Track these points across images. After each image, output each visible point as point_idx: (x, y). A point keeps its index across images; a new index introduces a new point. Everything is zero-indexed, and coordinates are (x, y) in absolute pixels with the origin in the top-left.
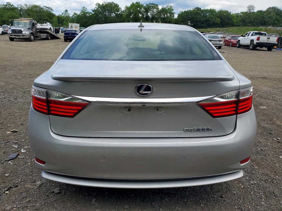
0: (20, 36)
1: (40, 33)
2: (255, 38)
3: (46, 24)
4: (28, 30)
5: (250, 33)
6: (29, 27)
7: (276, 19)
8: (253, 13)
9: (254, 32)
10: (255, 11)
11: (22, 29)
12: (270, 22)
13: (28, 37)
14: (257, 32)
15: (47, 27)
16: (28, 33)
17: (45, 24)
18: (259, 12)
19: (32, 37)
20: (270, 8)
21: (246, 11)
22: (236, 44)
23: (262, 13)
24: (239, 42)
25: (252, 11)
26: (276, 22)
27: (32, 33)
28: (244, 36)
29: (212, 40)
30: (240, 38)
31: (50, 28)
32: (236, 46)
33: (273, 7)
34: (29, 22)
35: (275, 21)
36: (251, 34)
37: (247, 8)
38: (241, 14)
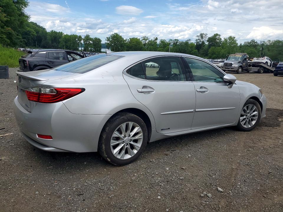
0: (229, 68)
1: (252, 67)
3: (263, 58)
4: (239, 63)
6: (240, 61)
11: (233, 63)
13: (236, 69)
15: (263, 61)
16: (237, 66)
17: (261, 59)
19: (240, 70)
27: (241, 66)
31: (267, 62)
34: (241, 56)
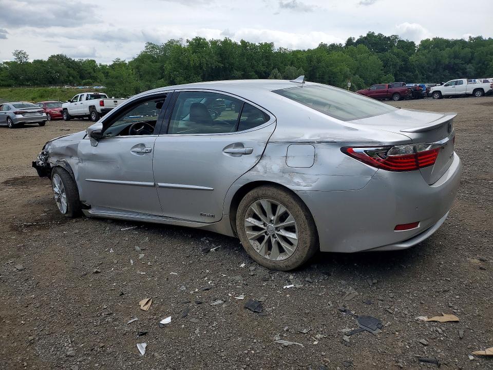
2: (96, 102)
5: (81, 96)
7: (70, 74)
8: (28, 63)
9: (88, 93)
10: (31, 61)
12: (62, 78)
14: (93, 93)
18: (36, 62)
20: (53, 56)
21: (13, 61)
22: (62, 115)
23: (43, 64)
24: (67, 112)
25: (25, 60)
26: (71, 78)
28: (72, 102)
29: (27, 112)
30: (66, 105)
32: (62, 119)
33: (58, 55)
35: (69, 78)
36: (84, 98)
37: (14, 55)
38: (5, 65)
